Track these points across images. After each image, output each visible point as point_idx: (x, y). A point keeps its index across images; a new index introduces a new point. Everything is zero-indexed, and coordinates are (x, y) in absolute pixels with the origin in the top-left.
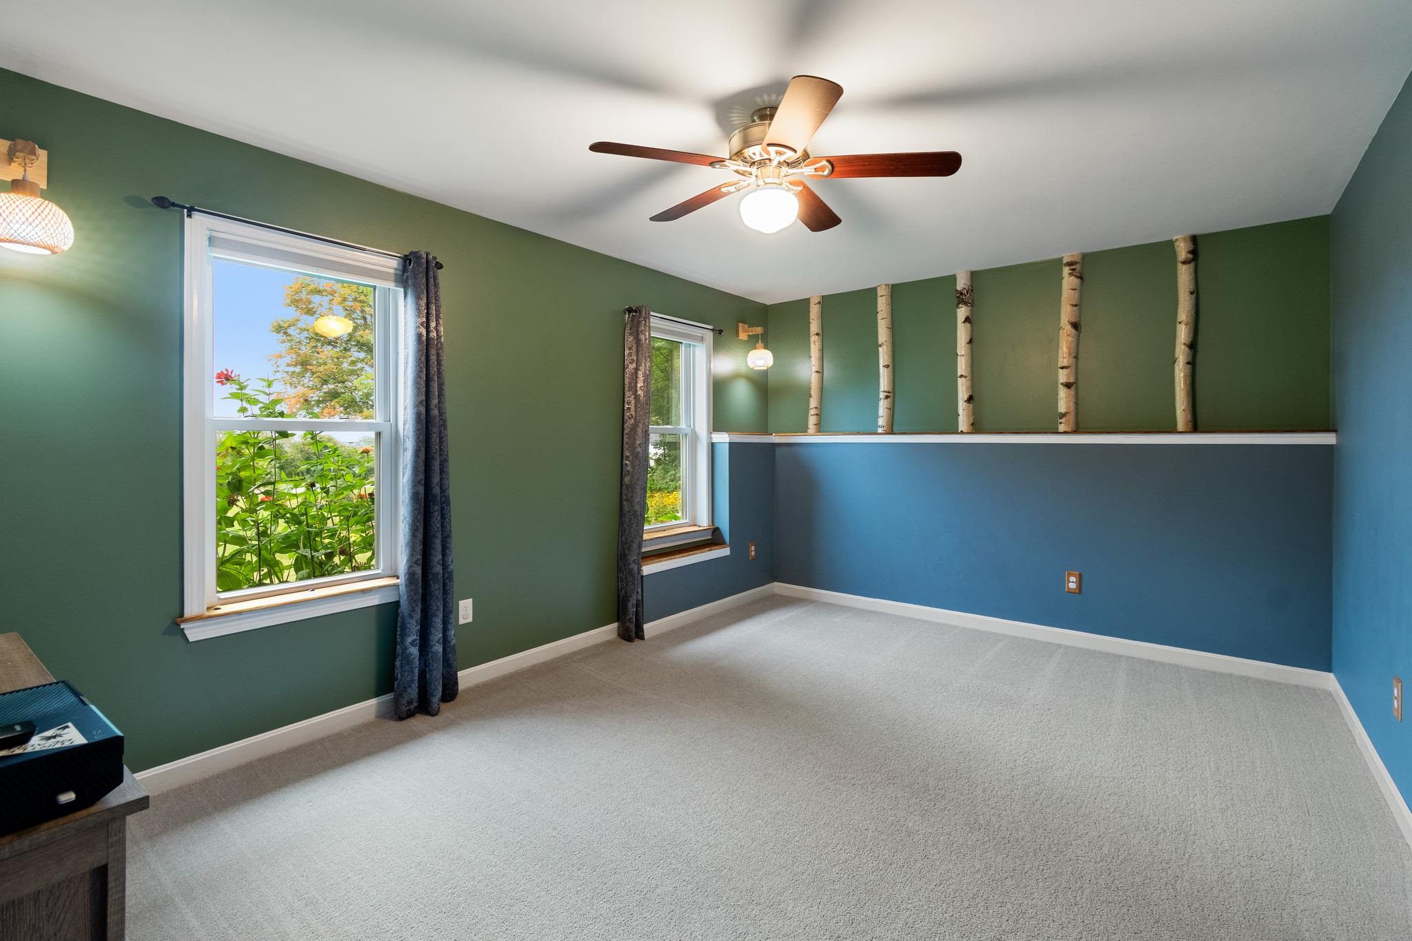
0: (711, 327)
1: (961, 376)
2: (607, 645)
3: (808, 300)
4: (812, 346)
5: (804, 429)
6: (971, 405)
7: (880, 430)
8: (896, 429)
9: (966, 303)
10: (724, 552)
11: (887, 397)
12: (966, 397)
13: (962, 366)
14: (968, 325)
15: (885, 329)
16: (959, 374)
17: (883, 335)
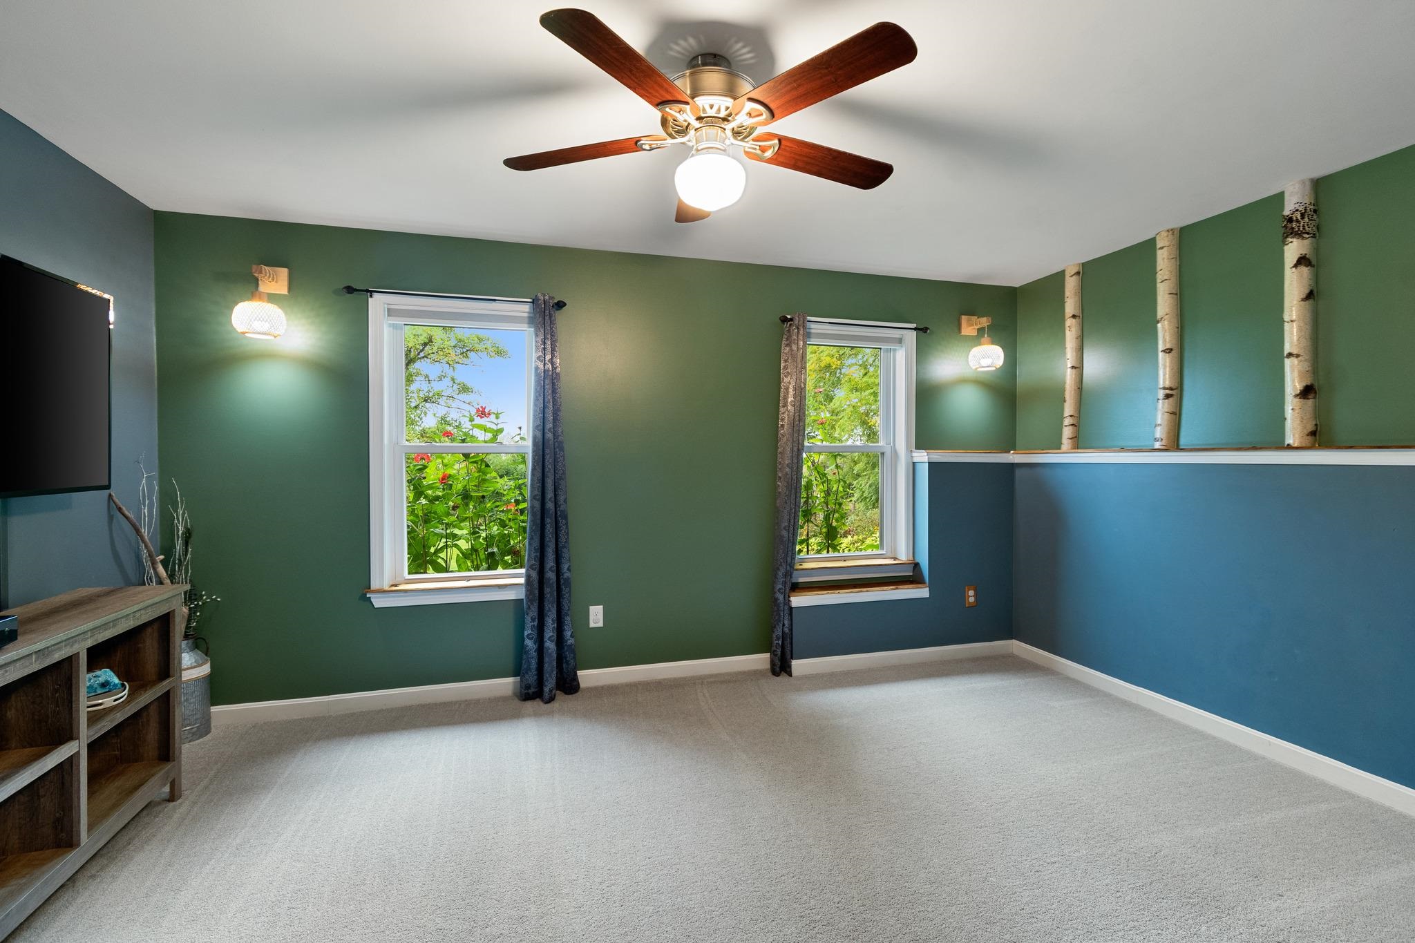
0: (913, 326)
1: (1290, 355)
2: (754, 675)
3: (1063, 273)
4: (1068, 333)
5: (1057, 445)
6: (1310, 402)
7: (1157, 445)
8: (1183, 441)
9: (1299, 235)
10: (922, 592)
11: (1167, 396)
12: (1299, 387)
13: (1293, 336)
14: (1305, 270)
15: (1167, 297)
16: (1286, 353)
17: (1164, 304)
